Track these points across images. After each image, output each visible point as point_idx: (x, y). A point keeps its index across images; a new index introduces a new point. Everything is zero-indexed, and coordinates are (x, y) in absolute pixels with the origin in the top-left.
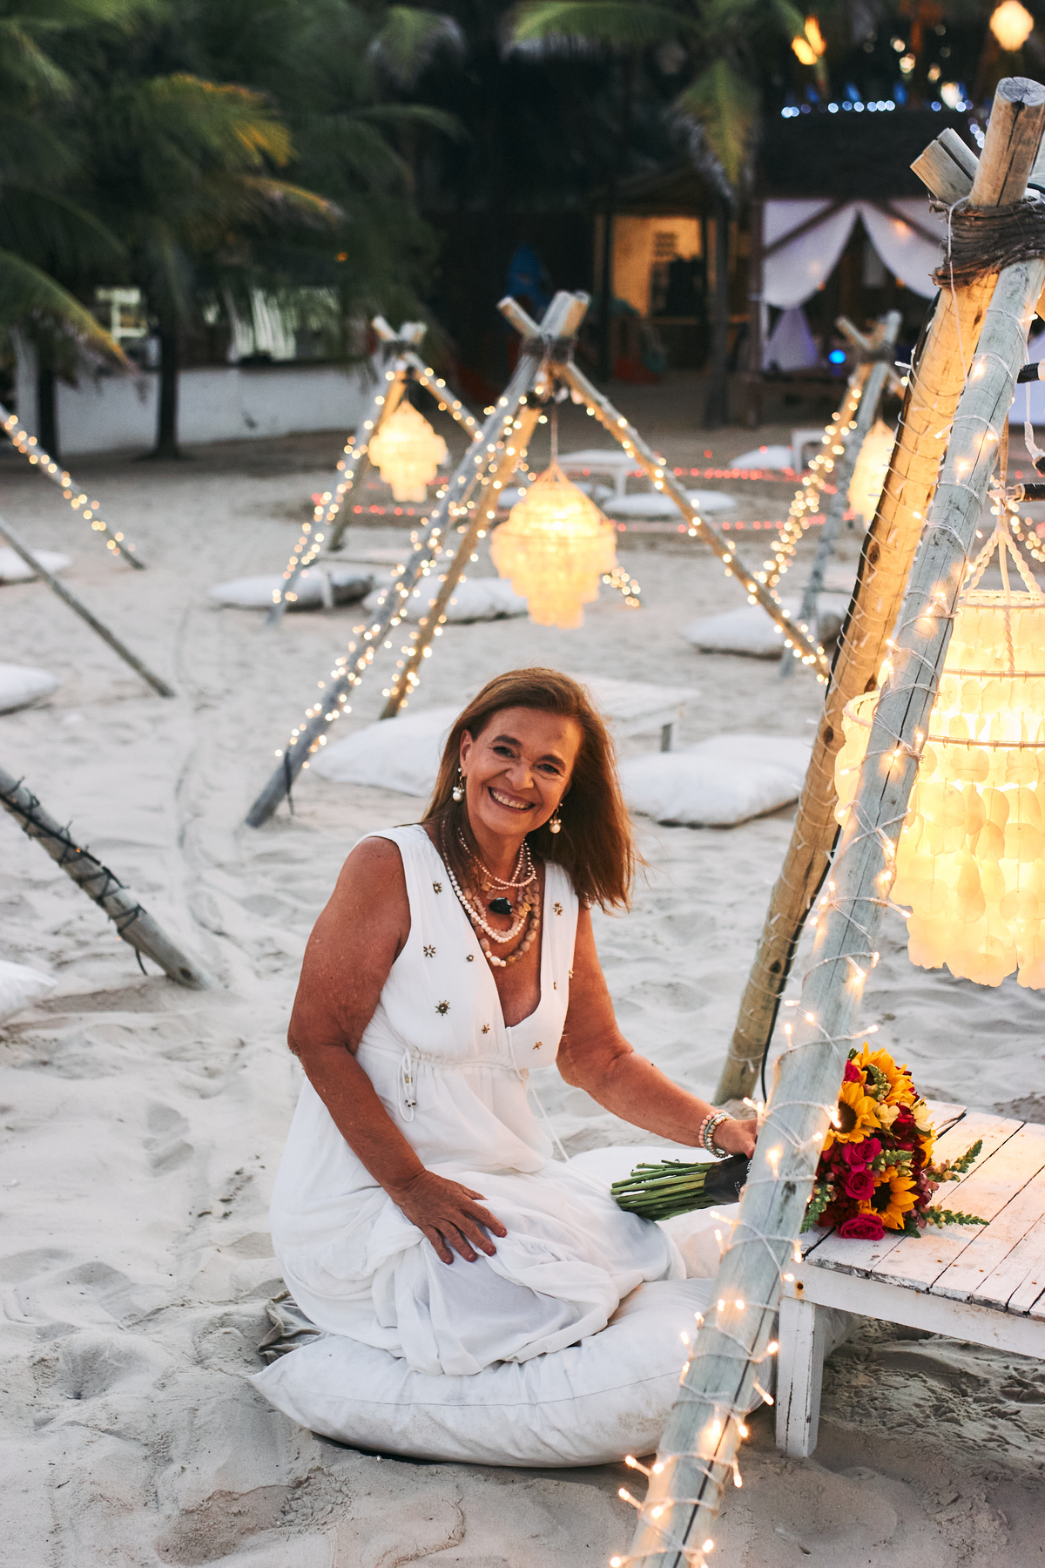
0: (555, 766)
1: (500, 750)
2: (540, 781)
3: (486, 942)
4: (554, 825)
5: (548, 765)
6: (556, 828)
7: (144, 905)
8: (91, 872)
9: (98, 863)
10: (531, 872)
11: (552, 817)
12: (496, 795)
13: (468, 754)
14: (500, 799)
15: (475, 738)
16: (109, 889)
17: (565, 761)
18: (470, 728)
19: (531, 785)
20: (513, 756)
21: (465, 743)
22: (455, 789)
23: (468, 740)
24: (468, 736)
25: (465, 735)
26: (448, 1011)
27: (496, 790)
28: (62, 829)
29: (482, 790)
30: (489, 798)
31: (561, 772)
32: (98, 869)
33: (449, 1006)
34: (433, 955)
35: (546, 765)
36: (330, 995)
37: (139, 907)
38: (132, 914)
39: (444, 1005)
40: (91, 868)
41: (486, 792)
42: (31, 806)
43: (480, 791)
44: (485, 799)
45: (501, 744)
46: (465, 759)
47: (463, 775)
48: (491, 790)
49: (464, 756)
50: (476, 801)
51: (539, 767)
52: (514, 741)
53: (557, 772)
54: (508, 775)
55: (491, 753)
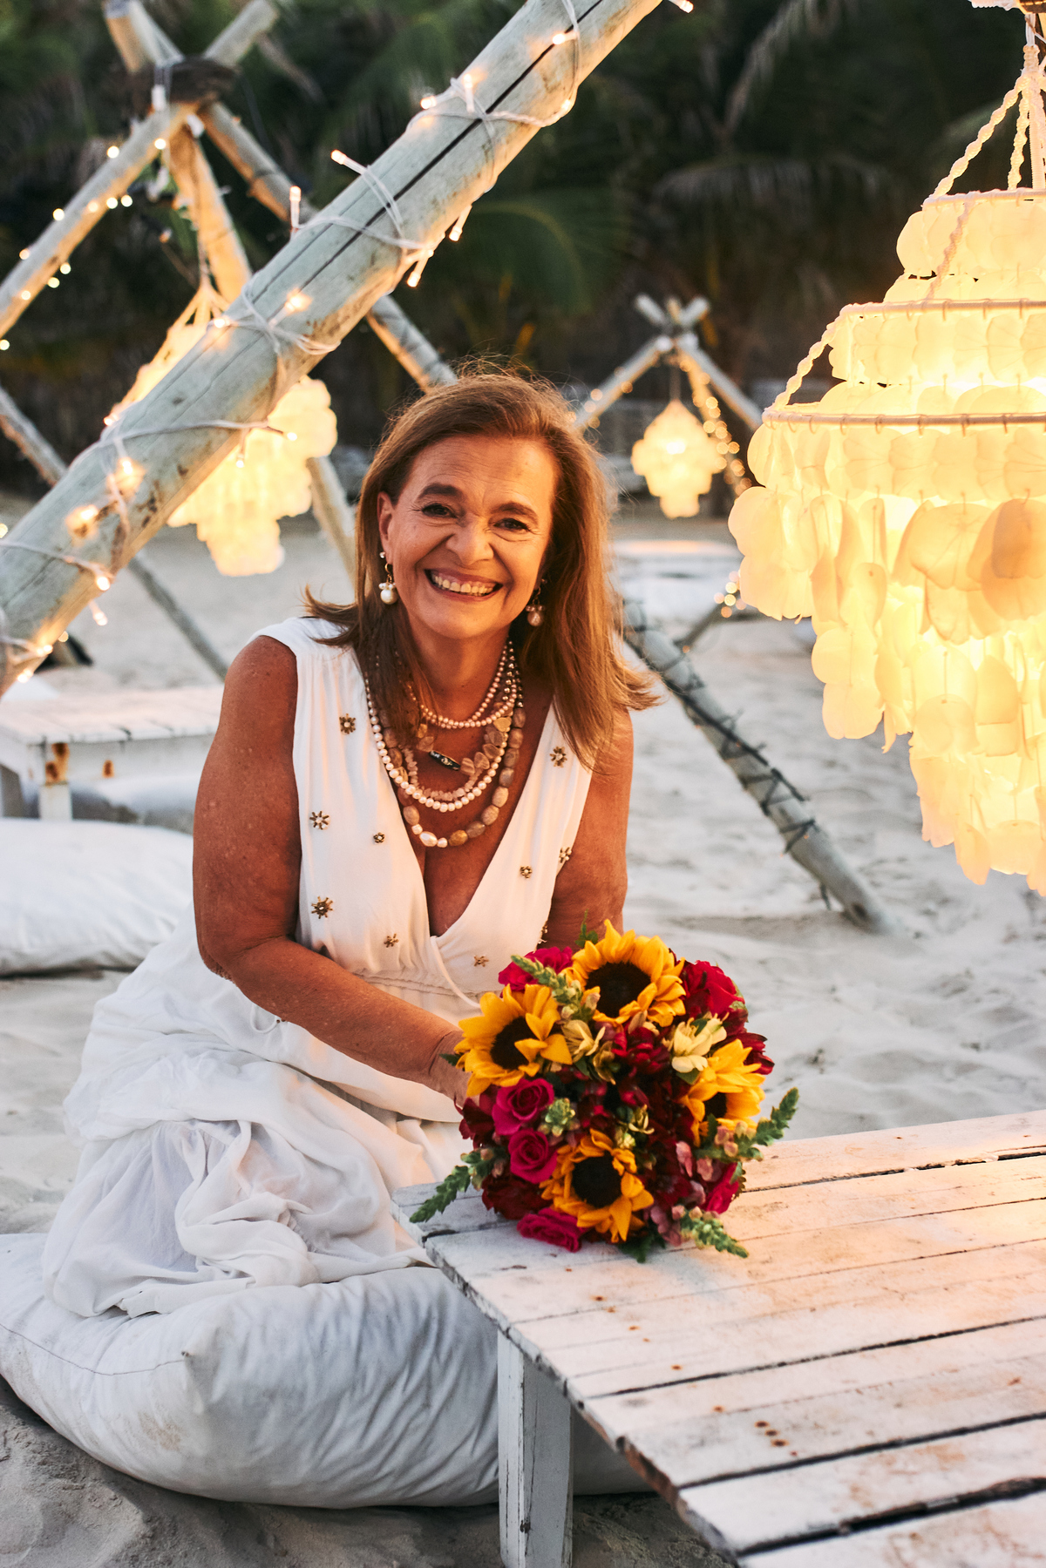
0: (523, 520)
1: (433, 510)
2: (503, 546)
3: (413, 813)
4: (532, 613)
5: (509, 519)
6: (536, 619)
7: (819, 822)
8: (754, 773)
9: (765, 762)
10: (509, 695)
11: (530, 603)
12: (438, 580)
13: (391, 528)
14: (446, 584)
15: (394, 501)
16: (774, 796)
17: (535, 509)
18: (386, 490)
19: (490, 554)
20: (453, 516)
21: (385, 513)
22: (381, 586)
23: (387, 508)
24: (387, 505)
25: (382, 501)
26: (329, 913)
27: (437, 572)
28: (727, 718)
29: (417, 577)
30: (429, 587)
31: (532, 527)
32: (763, 770)
33: (331, 906)
34: (324, 826)
35: (505, 520)
36: (251, 882)
37: (811, 823)
38: (798, 830)
39: (324, 904)
40: (754, 767)
41: (423, 581)
42: (689, 687)
43: (413, 577)
44: (424, 587)
45: (432, 499)
46: (387, 538)
47: (389, 561)
48: (429, 574)
49: (386, 533)
50: (411, 594)
51: (497, 525)
52: (450, 491)
53: (523, 527)
54: (450, 544)
55: (420, 516)
